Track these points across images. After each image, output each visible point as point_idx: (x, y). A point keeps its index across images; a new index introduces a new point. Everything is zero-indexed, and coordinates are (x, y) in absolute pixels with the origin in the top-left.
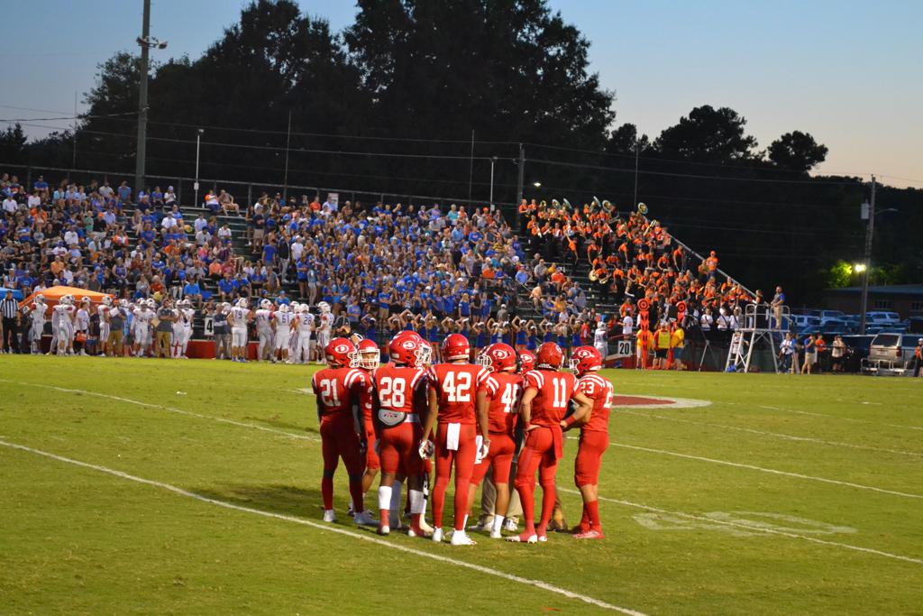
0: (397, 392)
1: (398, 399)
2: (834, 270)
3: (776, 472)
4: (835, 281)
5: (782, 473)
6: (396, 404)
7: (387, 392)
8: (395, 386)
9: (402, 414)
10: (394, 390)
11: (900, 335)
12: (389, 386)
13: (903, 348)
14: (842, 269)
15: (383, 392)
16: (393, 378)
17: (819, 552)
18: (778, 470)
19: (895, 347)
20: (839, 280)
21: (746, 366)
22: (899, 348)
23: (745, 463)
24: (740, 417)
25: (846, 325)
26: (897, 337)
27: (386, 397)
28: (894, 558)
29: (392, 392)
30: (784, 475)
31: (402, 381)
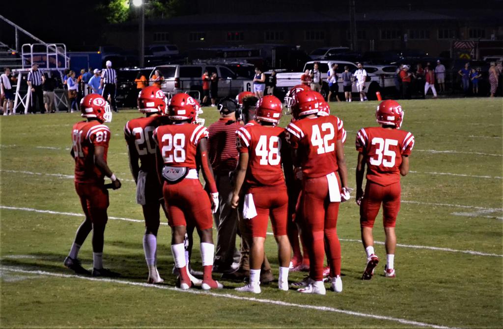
0: (178, 148)
1: (179, 154)
2: (111, 5)
3: (51, 212)
4: (113, 16)
5: (57, 213)
6: (178, 160)
7: (169, 149)
8: (175, 142)
9: (184, 169)
10: (175, 145)
11: (177, 67)
12: (170, 142)
13: (181, 79)
14: (120, 4)
15: (165, 149)
16: (173, 135)
17: (92, 290)
18: (53, 210)
19: (173, 79)
20: (117, 15)
21: (26, 107)
22: (177, 80)
23: (20, 206)
24: (16, 159)
25: (126, 59)
26: (175, 68)
27: (168, 153)
28: (167, 290)
29: (173, 148)
30: (59, 215)
31: (182, 137)
